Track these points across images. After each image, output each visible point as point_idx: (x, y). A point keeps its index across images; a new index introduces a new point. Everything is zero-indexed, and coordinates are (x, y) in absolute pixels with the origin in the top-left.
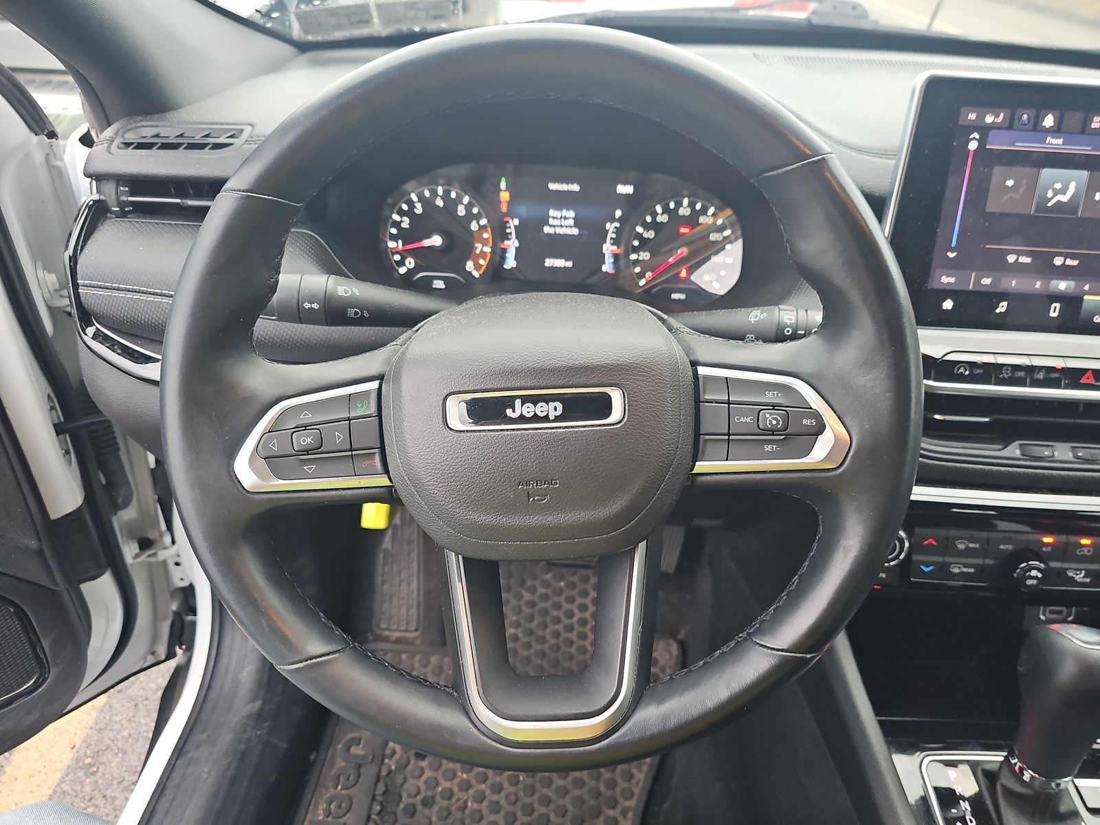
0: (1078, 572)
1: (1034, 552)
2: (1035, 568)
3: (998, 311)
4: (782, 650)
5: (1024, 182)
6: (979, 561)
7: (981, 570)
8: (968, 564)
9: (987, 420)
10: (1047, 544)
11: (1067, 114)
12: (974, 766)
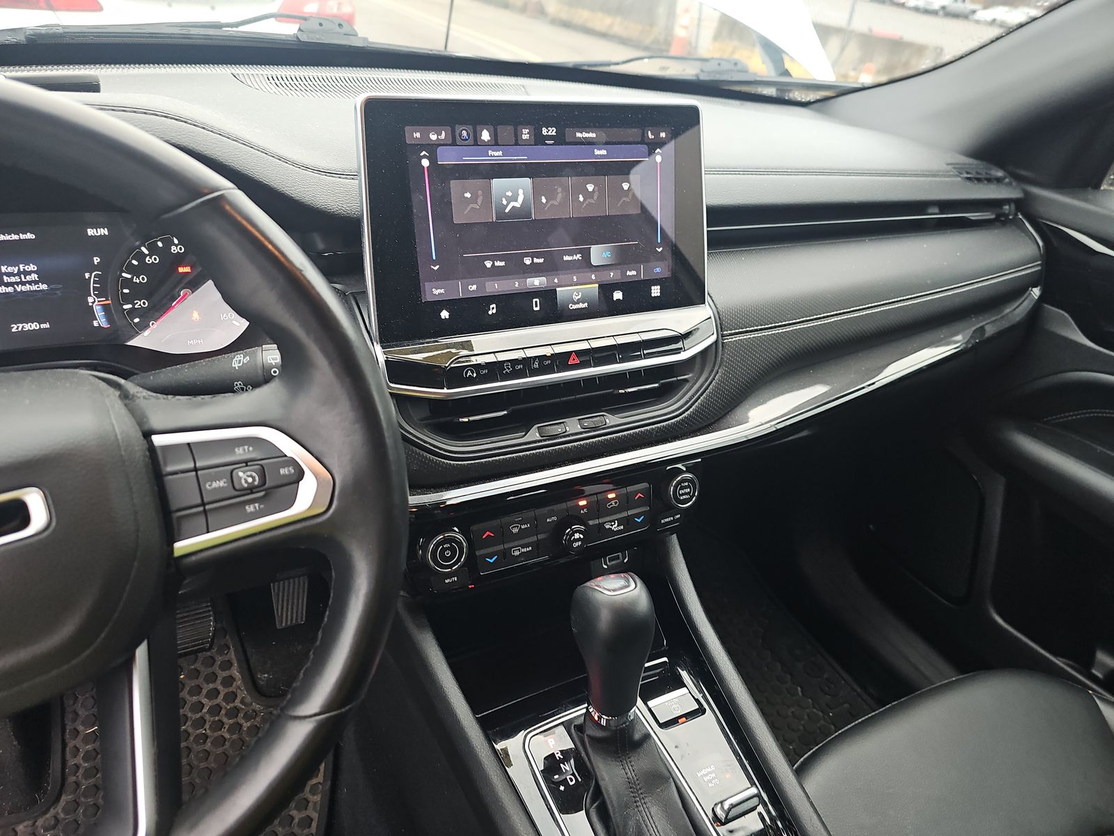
0: (613, 523)
1: (574, 517)
2: (576, 532)
3: (490, 313)
4: (315, 715)
5: (480, 192)
6: (534, 539)
7: (536, 545)
8: (526, 544)
9: (505, 412)
10: (583, 507)
11: (500, 128)
12: (567, 725)
